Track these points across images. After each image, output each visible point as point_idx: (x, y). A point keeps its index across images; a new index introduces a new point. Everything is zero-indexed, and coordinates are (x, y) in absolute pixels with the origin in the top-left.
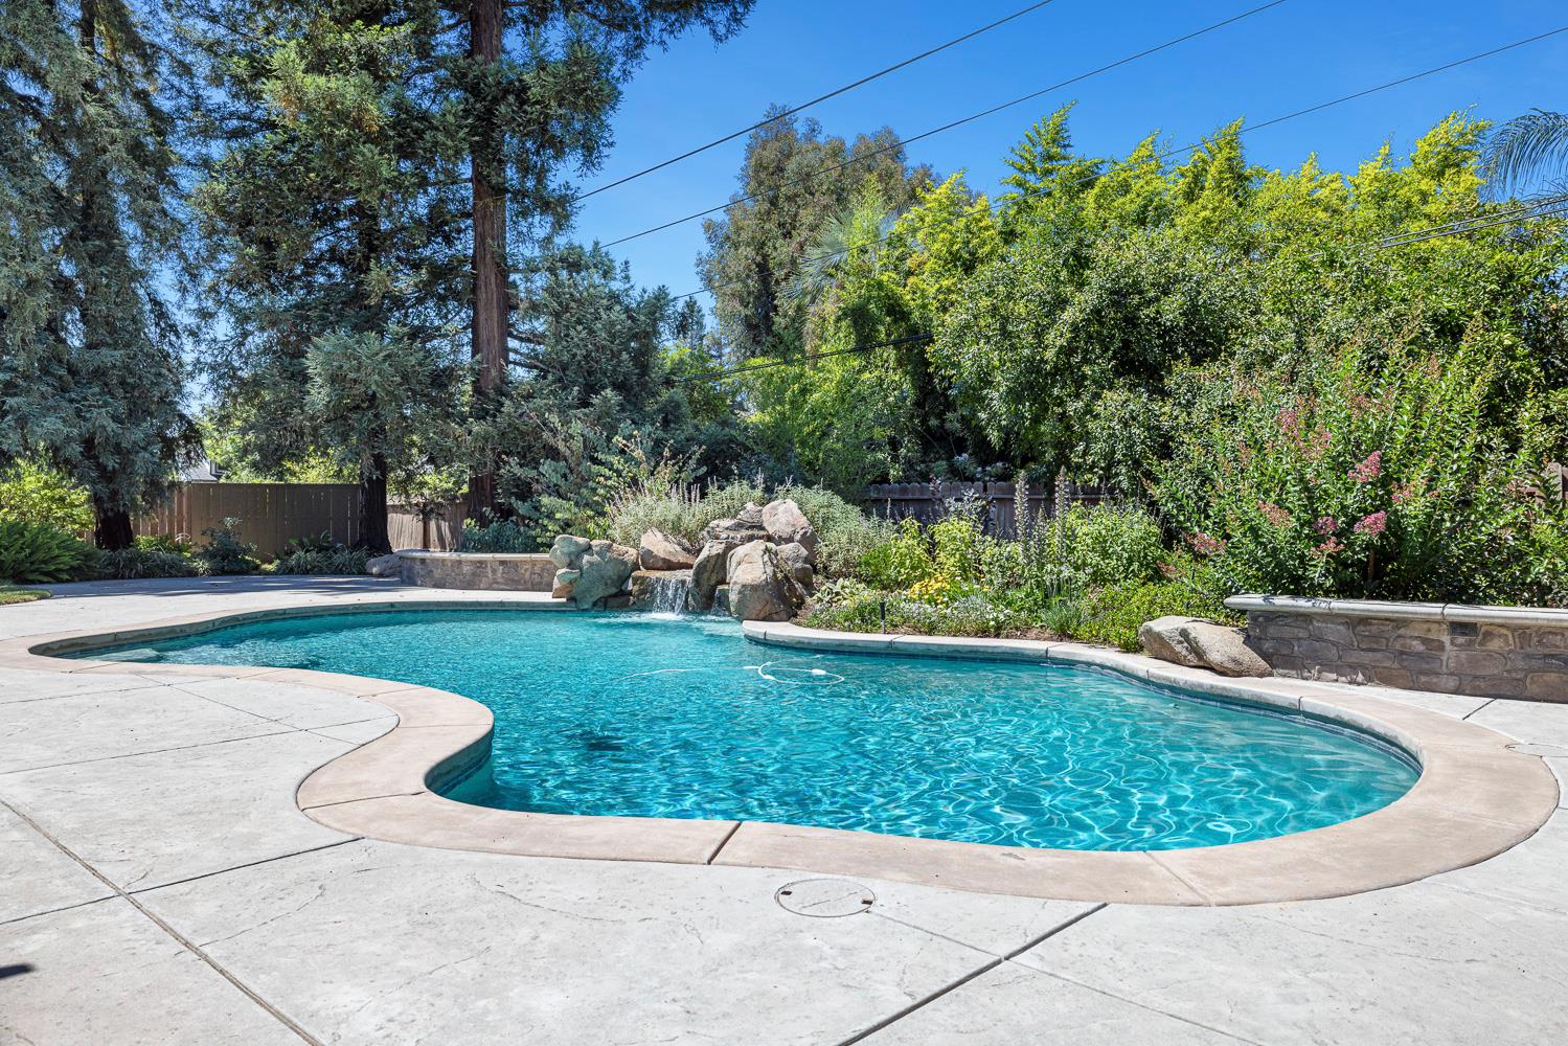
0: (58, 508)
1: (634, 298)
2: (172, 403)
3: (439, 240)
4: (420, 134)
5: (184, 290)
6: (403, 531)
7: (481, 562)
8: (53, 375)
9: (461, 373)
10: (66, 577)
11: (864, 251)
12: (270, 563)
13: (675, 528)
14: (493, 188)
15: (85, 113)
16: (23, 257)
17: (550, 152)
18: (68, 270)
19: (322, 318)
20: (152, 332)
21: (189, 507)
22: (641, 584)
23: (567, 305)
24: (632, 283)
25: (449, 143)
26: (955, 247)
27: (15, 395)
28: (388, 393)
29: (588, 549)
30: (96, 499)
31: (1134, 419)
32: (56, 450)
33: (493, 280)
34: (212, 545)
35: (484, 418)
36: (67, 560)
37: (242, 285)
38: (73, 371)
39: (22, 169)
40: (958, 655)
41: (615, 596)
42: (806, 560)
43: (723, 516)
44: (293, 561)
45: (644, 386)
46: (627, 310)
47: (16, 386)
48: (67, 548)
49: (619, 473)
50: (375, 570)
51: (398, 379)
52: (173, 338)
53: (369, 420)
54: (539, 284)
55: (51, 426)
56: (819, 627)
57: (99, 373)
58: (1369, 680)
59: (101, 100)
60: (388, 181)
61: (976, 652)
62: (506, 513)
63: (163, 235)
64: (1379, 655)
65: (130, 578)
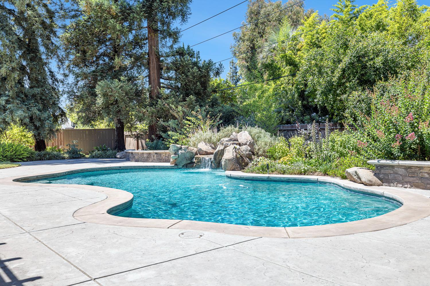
0: (24, 138)
1: (201, 64)
2: (56, 104)
3: (138, 47)
4: (129, 14)
5: (59, 68)
6: (130, 144)
7: (150, 153)
8: (21, 97)
9: (145, 91)
10: (25, 160)
11: (283, 42)
12: (88, 155)
13: (209, 141)
14: (154, 30)
15: (28, 14)
16: (10, 61)
17: (171, 17)
18: (24, 63)
19: (101, 75)
20: (50, 81)
21: (63, 137)
22: (198, 159)
23: (179, 67)
24: (201, 59)
25: (138, 17)
26: (314, 40)
27: (9, 104)
28: (122, 99)
29: (181, 148)
30: (35, 136)
31: (363, 101)
32: (22, 120)
33: (155, 60)
34: (70, 149)
35: (152, 106)
36: (26, 155)
37: (77, 65)
38: (26, 96)
39: (9, 33)
40: (290, 181)
41: (190, 163)
42: (250, 151)
43: (225, 137)
44: (94, 154)
45: (205, 93)
46: (199, 68)
47: (10, 101)
48: (26, 151)
49: (194, 123)
50: (118, 156)
51: (124, 94)
52: (56, 83)
53: (116, 108)
54: (169, 61)
55: (20, 113)
56: (249, 172)
57: (34, 96)
58: (411, 187)
59: (32, 9)
60: (119, 30)
61: (296, 180)
62: (159, 137)
63: (52, 51)
64: (415, 178)
65: (45, 160)
